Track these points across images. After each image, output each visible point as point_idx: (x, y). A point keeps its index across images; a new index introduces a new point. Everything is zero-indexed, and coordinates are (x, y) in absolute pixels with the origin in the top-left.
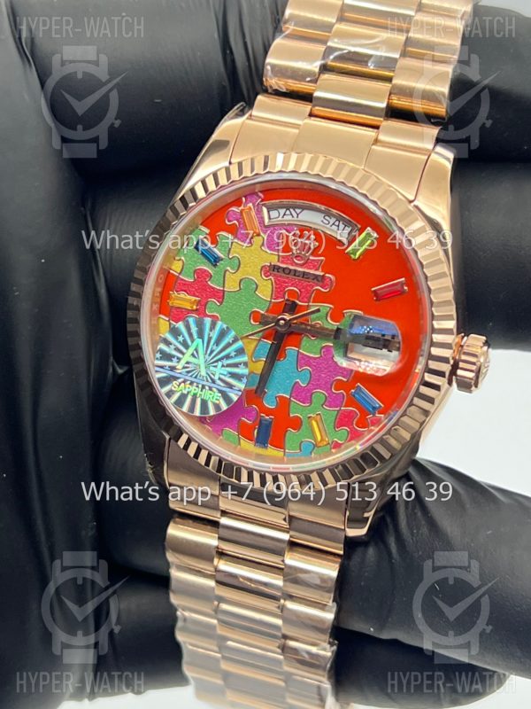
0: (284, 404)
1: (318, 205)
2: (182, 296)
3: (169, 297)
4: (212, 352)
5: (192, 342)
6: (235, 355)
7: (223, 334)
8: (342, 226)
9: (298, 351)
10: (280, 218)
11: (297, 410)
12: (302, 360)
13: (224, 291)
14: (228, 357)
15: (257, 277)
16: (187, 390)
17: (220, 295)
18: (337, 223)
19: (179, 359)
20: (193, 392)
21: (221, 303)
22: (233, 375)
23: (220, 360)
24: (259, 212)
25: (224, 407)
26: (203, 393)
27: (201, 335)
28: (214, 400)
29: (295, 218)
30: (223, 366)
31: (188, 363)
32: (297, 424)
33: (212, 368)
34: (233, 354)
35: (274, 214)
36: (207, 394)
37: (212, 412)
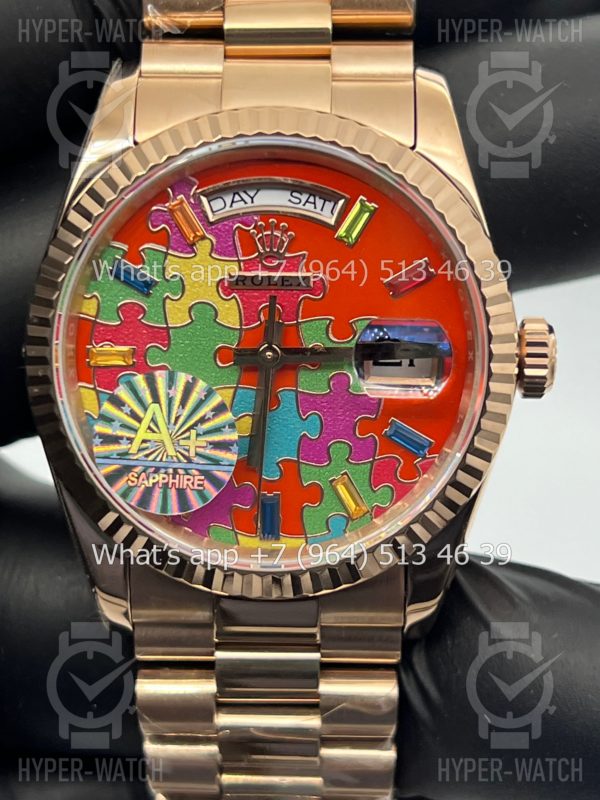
0: (291, 469)
1: (281, 179)
2: (107, 348)
3: (87, 354)
4: (177, 418)
5: (145, 409)
6: (214, 416)
7: (188, 389)
8: (319, 202)
9: (297, 392)
10: (228, 208)
11: (310, 475)
12: (306, 403)
13: (168, 329)
14: (203, 420)
15: (213, 298)
16: (151, 481)
17: (163, 335)
18: (312, 199)
19: (131, 440)
20: (161, 481)
21: (168, 345)
22: (217, 445)
23: (191, 427)
24: (198, 205)
25: (212, 493)
26: (176, 481)
27: (156, 399)
28: (196, 487)
29: (250, 204)
30: (198, 435)
31: (144, 441)
32: (316, 494)
33: (182, 442)
34: (210, 415)
35: (218, 204)
36: (183, 481)
37: (197, 504)
